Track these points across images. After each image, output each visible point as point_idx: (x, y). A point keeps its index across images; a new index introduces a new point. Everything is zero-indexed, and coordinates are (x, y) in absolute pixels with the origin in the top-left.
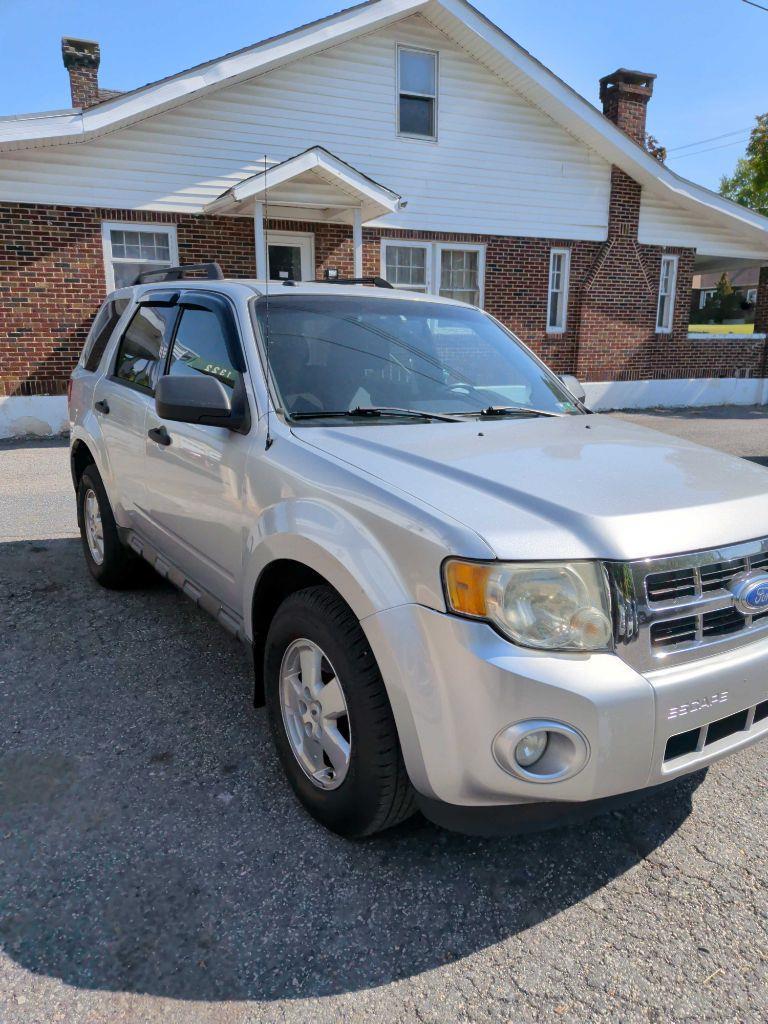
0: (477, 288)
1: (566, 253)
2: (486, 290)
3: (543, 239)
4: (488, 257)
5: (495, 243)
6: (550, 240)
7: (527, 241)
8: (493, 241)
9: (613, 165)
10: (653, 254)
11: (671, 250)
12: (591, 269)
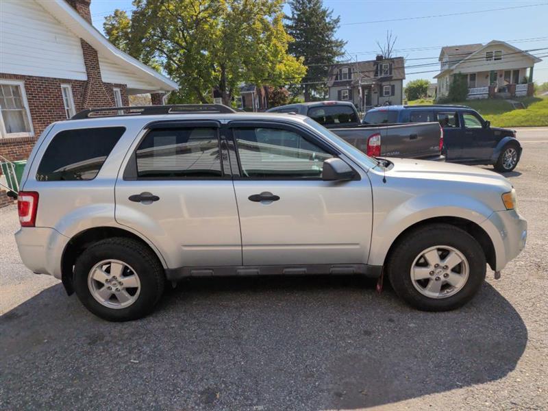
0: (24, 108)
1: (69, 87)
2: (30, 109)
3: (55, 79)
4: (27, 89)
5: (29, 80)
6: (59, 79)
7: (47, 79)
8: (28, 79)
9: (81, 39)
10: (109, 87)
11: (117, 86)
12: (84, 95)
